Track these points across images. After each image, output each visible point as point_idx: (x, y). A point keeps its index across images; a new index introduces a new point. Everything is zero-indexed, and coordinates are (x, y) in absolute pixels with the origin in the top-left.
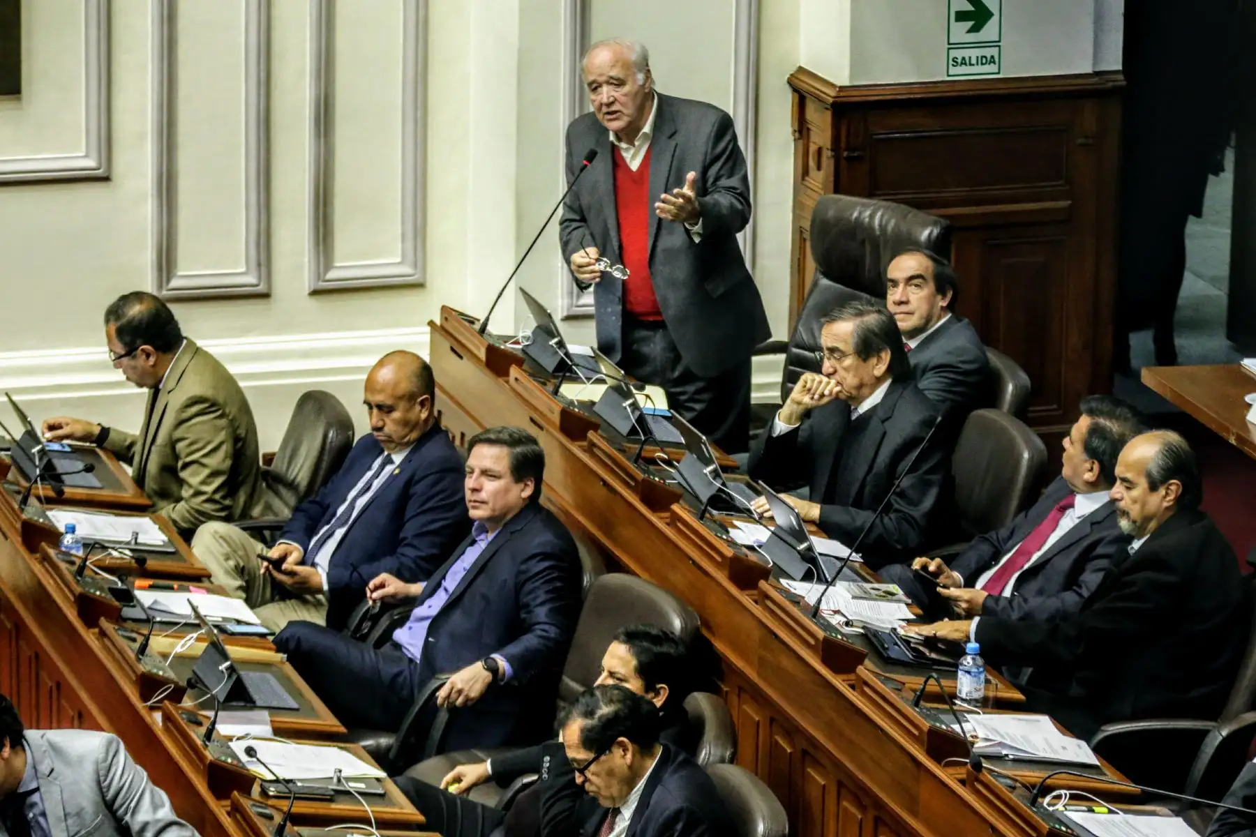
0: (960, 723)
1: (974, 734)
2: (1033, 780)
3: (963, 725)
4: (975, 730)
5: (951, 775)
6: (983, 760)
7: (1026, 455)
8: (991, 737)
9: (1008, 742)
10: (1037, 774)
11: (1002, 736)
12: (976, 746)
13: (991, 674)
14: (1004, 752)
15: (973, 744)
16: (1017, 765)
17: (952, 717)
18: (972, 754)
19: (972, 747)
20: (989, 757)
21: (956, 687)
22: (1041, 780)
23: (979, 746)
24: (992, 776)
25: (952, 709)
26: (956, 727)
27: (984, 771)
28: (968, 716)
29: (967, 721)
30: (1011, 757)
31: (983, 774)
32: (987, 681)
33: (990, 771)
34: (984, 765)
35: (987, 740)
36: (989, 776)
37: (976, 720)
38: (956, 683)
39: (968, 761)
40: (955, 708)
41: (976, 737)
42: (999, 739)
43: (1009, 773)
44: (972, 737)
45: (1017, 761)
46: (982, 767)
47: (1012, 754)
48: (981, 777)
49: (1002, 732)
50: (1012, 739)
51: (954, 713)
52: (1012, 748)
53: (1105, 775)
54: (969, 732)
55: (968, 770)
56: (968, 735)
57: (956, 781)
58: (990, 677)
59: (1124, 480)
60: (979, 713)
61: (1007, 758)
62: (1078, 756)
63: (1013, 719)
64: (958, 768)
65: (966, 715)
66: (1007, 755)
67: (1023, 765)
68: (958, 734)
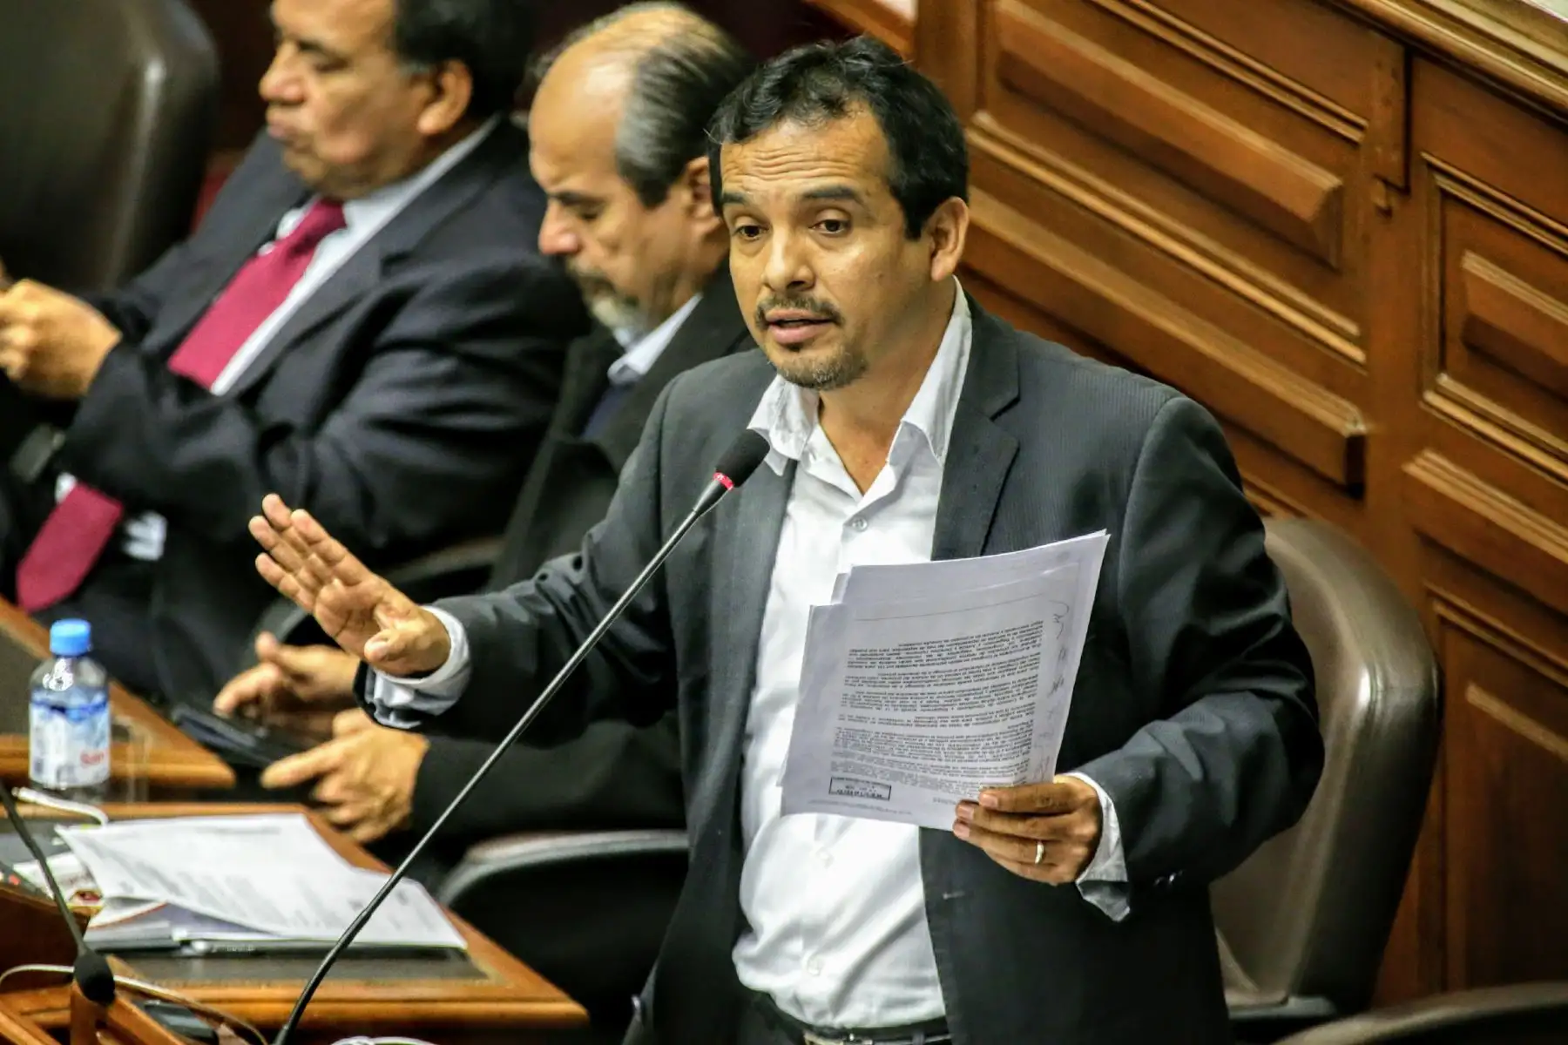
0: (39, 856)
1: (86, 886)
2: (264, 1011)
3: (53, 862)
4: (89, 876)
5: (23, 1014)
6: (113, 962)
7: (154, 74)
8: (139, 892)
9: (191, 902)
10: (280, 991)
11: (173, 888)
12: (94, 922)
13: (128, 710)
14: (179, 934)
15: (83, 920)
16: (218, 966)
17: (16, 841)
18: (82, 952)
19: (83, 929)
20: (129, 954)
21: (25, 755)
22: (291, 1008)
23: (105, 925)
24: (148, 1009)
25: (13, 816)
26: (30, 871)
27: (123, 999)
28: (67, 834)
29: (65, 849)
30: (200, 947)
31: (122, 1008)
32: (119, 733)
33: (140, 995)
34: (117, 978)
35: (127, 901)
36: (135, 1009)
37: (91, 844)
38: (27, 744)
39: (71, 970)
40: (22, 811)
41: (94, 896)
42: (161, 896)
43: (191, 995)
44: (82, 895)
45: (216, 955)
46: (112, 984)
47: (201, 939)
48: (114, 1015)
49: (172, 876)
50: (204, 896)
51: (18, 825)
52: (200, 919)
53: (481, 975)
54: (72, 881)
55: (73, 997)
56: (67, 893)
57: (39, 1032)
58: (125, 720)
59: (567, 199)
60: (96, 822)
61: (187, 951)
62: (398, 926)
63: (200, 830)
64: (44, 992)
65: (60, 830)
66: (186, 943)
67: (236, 967)
68: (38, 892)
